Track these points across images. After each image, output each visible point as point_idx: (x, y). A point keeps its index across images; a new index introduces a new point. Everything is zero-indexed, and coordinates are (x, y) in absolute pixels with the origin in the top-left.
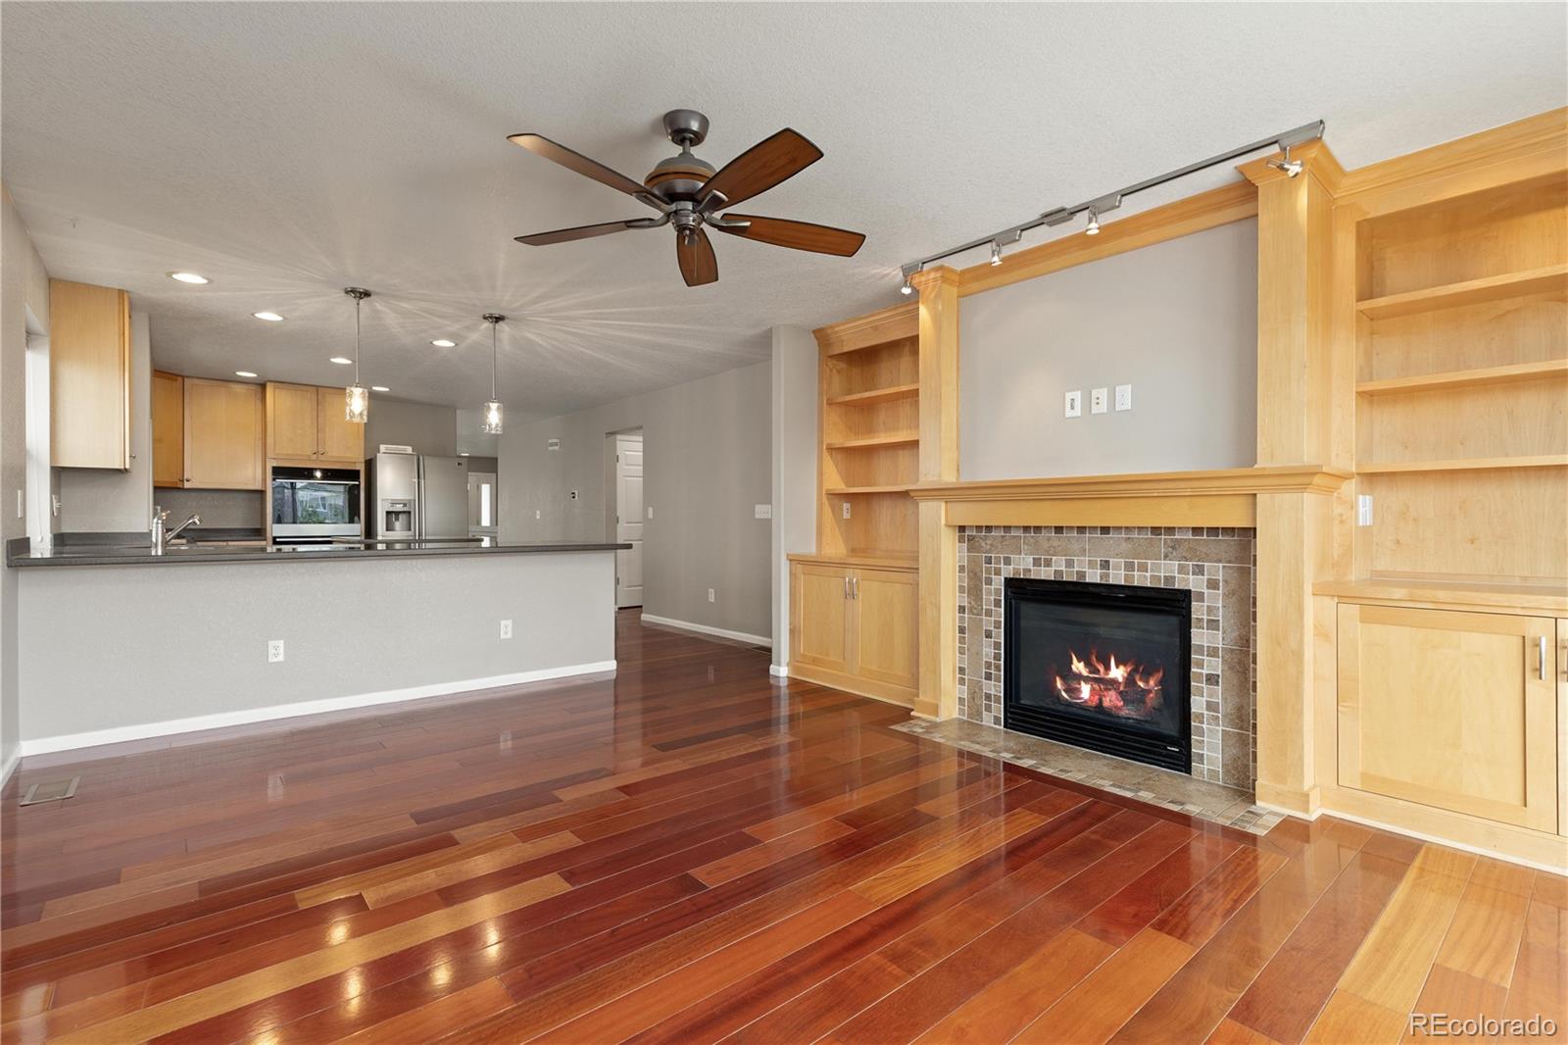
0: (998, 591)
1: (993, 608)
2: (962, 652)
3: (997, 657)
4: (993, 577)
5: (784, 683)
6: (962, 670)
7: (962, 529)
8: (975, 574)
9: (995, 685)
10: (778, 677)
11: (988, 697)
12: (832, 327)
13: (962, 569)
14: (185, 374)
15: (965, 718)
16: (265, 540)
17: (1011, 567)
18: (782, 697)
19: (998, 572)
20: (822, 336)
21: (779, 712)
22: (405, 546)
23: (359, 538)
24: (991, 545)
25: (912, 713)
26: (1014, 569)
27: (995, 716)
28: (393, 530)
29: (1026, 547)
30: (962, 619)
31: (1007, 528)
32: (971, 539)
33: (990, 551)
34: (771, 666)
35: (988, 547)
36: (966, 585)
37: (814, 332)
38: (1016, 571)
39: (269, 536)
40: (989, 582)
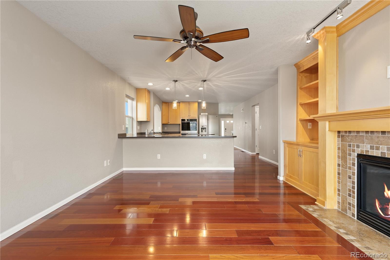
0: (354, 159)
1: (352, 166)
2: (339, 182)
3: (353, 188)
4: (352, 153)
5: (282, 182)
6: (339, 190)
7: (339, 132)
8: (344, 151)
9: (352, 200)
10: (279, 180)
11: (350, 204)
12: (299, 62)
13: (339, 149)
14: (168, 102)
15: (340, 210)
16: (180, 134)
17: (360, 149)
18: (281, 187)
19: (354, 151)
20: (297, 66)
21: (280, 191)
22: (205, 136)
23: (197, 134)
24: (351, 139)
25: (316, 203)
26: (361, 150)
27: (352, 213)
28: (203, 132)
29: (367, 140)
30: (339, 169)
31: (358, 132)
32: (343, 136)
33: (350, 142)
34: (278, 176)
35: (350, 140)
36: (340, 155)
37: (294, 65)
38: (362, 151)
39: (181, 133)
40: (350, 155)
